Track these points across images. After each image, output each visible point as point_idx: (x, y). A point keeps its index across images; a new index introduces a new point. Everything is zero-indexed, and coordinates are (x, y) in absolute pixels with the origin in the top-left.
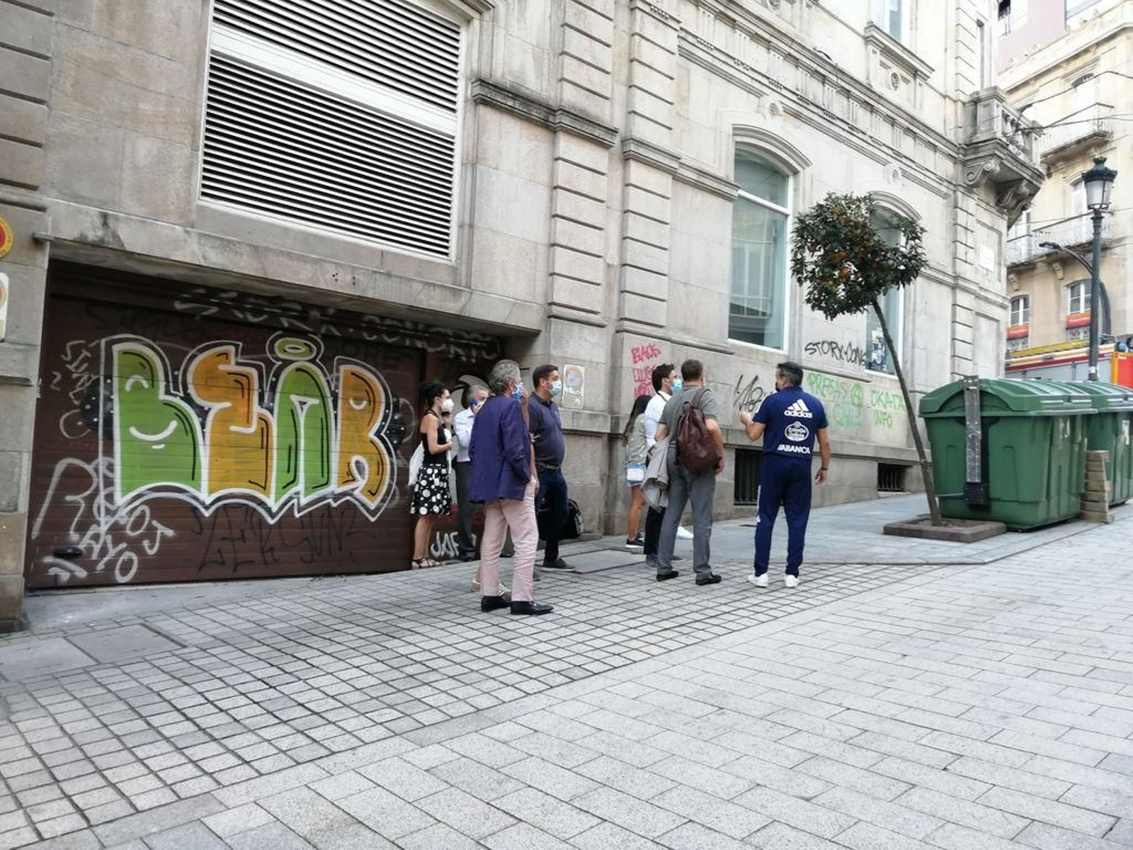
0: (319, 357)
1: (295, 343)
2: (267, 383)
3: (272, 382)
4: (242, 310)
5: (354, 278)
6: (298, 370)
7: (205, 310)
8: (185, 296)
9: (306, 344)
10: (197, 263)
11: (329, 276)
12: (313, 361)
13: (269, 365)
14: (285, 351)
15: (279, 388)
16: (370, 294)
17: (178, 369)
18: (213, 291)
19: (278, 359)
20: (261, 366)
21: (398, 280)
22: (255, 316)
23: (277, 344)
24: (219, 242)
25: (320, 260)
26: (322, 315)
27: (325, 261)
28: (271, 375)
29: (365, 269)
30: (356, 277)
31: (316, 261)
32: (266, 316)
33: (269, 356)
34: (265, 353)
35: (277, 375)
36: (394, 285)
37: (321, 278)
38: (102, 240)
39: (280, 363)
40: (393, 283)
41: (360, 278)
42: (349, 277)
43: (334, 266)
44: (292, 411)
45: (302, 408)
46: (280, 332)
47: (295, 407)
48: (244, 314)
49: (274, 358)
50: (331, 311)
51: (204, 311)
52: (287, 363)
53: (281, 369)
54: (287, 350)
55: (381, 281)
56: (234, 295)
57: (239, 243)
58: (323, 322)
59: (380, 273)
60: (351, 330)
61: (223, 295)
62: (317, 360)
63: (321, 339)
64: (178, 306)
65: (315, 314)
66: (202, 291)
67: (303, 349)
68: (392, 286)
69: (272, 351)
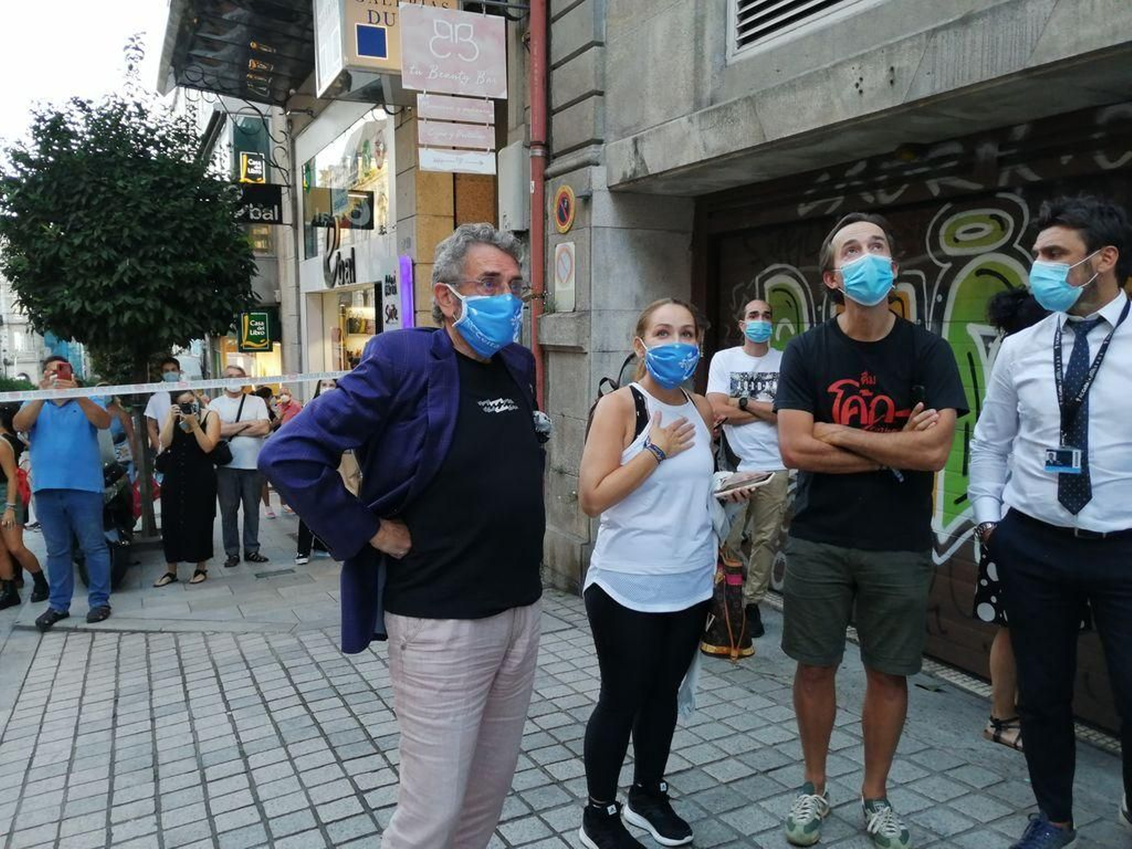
0: (1017, 241)
1: (975, 219)
2: (929, 306)
3: (937, 303)
4: (873, 188)
5: (892, 69)
6: (980, 272)
7: (829, 205)
8: (809, 192)
9: (993, 217)
10: (699, 160)
11: (851, 90)
12: (1007, 249)
13: (932, 271)
14: (956, 240)
15: (948, 315)
16: (924, 91)
17: (821, 304)
18: (837, 171)
19: (945, 259)
20: (919, 277)
21: (986, 21)
22: (889, 193)
23: (942, 231)
24: (716, 115)
25: (834, 66)
26: (1001, 149)
27: (840, 64)
28: (935, 292)
29: (910, 39)
30: (896, 65)
31: (828, 73)
32: (905, 186)
33: (931, 255)
34: (926, 252)
35: (944, 291)
36: (979, 38)
37: (837, 101)
38: (635, 172)
39: (947, 266)
40: (977, 35)
41: (905, 63)
42: (884, 73)
43: (856, 66)
44: (970, 355)
45: (988, 349)
46: (948, 206)
47: (976, 348)
48: (874, 194)
49: (940, 259)
50: (1020, 132)
51: (827, 208)
52: (959, 262)
53: (952, 274)
54: (961, 237)
55: (948, 46)
56: (861, 166)
57: (735, 103)
58: (1001, 162)
59: (946, 27)
60: (1065, 160)
61: (850, 173)
62: (1016, 245)
63: (1023, 196)
64: (803, 210)
65: (988, 150)
66: (825, 178)
67: (988, 228)
68: (973, 42)
69: (935, 246)
